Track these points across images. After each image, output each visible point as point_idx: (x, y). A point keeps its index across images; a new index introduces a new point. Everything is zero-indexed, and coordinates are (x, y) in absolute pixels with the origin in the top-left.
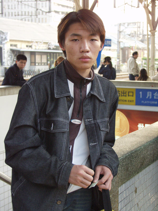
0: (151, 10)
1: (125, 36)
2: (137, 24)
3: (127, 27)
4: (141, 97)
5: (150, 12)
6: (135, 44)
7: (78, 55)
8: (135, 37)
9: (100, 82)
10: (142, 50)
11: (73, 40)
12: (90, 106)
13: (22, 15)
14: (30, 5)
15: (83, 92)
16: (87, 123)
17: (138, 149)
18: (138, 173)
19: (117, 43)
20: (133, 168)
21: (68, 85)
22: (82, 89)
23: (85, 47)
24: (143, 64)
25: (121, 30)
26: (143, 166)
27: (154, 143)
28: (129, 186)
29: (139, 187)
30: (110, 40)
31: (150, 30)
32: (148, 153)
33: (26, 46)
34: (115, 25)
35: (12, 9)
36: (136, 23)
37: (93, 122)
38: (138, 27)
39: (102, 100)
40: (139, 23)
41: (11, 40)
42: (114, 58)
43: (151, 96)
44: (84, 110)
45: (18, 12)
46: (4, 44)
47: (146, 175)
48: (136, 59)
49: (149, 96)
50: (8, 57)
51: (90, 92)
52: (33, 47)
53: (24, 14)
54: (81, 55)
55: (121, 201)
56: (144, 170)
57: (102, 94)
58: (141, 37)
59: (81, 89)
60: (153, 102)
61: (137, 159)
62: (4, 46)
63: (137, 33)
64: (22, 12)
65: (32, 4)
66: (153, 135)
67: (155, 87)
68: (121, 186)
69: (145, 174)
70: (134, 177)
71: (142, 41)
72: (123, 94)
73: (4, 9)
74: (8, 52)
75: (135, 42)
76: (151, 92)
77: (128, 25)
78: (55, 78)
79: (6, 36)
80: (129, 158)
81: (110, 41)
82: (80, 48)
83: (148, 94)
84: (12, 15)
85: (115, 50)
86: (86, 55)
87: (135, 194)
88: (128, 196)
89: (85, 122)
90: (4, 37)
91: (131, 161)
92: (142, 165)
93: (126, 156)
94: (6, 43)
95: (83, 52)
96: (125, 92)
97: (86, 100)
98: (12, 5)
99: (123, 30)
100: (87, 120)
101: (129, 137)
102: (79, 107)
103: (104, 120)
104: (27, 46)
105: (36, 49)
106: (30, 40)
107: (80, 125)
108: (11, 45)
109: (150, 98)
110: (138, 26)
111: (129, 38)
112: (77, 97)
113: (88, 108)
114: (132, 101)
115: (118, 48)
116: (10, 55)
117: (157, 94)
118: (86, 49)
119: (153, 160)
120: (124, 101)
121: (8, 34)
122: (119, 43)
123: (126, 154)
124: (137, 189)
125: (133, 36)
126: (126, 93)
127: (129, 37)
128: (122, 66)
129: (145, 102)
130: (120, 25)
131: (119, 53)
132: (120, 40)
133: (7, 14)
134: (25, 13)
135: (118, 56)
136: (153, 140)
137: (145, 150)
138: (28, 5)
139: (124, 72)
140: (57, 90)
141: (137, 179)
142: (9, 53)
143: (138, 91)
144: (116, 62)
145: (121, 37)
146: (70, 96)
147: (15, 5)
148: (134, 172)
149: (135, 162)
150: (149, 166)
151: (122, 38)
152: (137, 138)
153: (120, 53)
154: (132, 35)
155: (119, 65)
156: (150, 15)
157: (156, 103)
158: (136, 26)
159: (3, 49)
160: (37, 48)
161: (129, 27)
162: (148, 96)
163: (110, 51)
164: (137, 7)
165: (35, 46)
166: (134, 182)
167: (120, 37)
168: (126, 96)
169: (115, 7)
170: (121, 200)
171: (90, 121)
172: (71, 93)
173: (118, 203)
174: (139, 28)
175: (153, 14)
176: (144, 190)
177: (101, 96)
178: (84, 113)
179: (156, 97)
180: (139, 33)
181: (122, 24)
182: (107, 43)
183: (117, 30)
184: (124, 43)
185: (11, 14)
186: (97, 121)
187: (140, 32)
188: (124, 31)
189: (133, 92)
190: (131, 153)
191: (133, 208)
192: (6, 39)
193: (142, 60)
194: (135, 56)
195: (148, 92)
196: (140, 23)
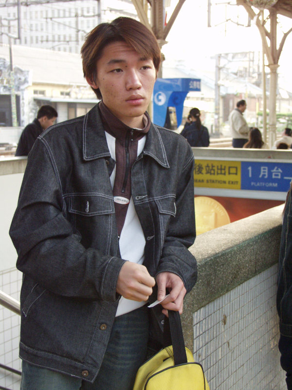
0: (269, 30)
1: (228, 75)
2: (248, 55)
3: (231, 60)
4: (250, 175)
5: (267, 34)
6: (245, 89)
7: (123, 94)
8: (246, 76)
9: (162, 137)
10: (257, 100)
11: (112, 71)
12: (142, 175)
13: (54, 41)
14: (67, 24)
15: (131, 152)
16: (137, 203)
17: (228, 251)
18: (228, 291)
19: (214, 87)
20: (218, 283)
21: (106, 141)
22: (129, 147)
23: (133, 81)
24: (259, 123)
25: (221, 65)
26: (236, 280)
27: (256, 242)
28: (212, 312)
29: (231, 316)
30: (199, 80)
31: (268, 64)
32: (246, 258)
33: (60, 94)
34: (212, 58)
35: (37, 30)
36: (247, 53)
37: (147, 200)
38: (250, 61)
39: (164, 165)
40: (251, 54)
41: (35, 84)
42: (210, 113)
43: (266, 174)
44: (132, 182)
45: (47, 37)
46: (23, 90)
47: (243, 295)
48: (243, 113)
49: (264, 173)
50: (30, 113)
51: (142, 152)
52: (73, 95)
53: (56, 38)
54: (127, 95)
55: (199, 336)
56: (239, 287)
57: (165, 156)
58: (255, 77)
59: (127, 147)
60: (270, 184)
61: (225, 268)
62: (23, 94)
63: (248, 70)
64: (54, 36)
65: (70, 22)
66: (255, 230)
67: (274, 158)
68: (199, 311)
69: (241, 294)
70: (221, 298)
71: (257, 84)
72: (219, 172)
73: (22, 31)
74: (29, 104)
75: (246, 86)
76: (266, 168)
77: (233, 58)
78: (85, 129)
79: (27, 76)
80: (211, 265)
81: (198, 83)
82: (126, 84)
83: (262, 170)
84: (37, 42)
85: (212, 100)
86: (136, 93)
87: (223, 326)
88: (211, 328)
89: (134, 200)
90: (23, 79)
91: (215, 270)
92: (234, 277)
93: (206, 261)
94: (27, 88)
95: (131, 89)
96: (223, 167)
97: (137, 165)
98: (37, 25)
99: (225, 65)
100: (138, 198)
101: (215, 233)
102: (124, 175)
103: (167, 196)
104: (62, 94)
105: (77, 98)
106: (67, 83)
107: (127, 205)
108: (35, 92)
109: (266, 177)
110: (249, 58)
111: (235, 78)
112: (121, 160)
113: (140, 177)
114: (235, 182)
115: (216, 95)
116: (34, 109)
117: (277, 171)
118: (135, 84)
119: (256, 271)
120: (221, 183)
121: (30, 73)
122: (218, 87)
123: (205, 259)
124: (226, 317)
125: (241, 76)
126: (224, 169)
127: (235, 76)
128: (224, 126)
129: (256, 184)
130: (220, 56)
131: (217, 104)
132: (220, 82)
133: (29, 39)
134: (59, 38)
135: (216, 109)
136: (255, 237)
137: (241, 253)
138: (65, 25)
139: (226, 137)
140: (87, 149)
141: (226, 302)
142: (31, 106)
143: (245, 165)
144: (213, 119)
145: (222, 76)
146: (108, 158)
147: (42, 25)
148: (220, 289)
149: (222, 273)
150: (248, 281)
151: (223, 80)
152: (229, 235)
153: (219, 104)
154: (241, 74)
155: (218, 125)
156: (267, 38)
157: (276, 185)
158: (247, 59)
159: (21, 98)
160: (79, 96)
161: (234, 60)
162: (262, 173)
163: (203, 101)
164: (247, 25)
165: (76, 93)
166: (221, 307)
167: (219, 78)
168: (225, 174)
169: (209, 26)
170: (198, 334)
171: (142, 199)
172: (110, 152)
173: (193, 340)
174: (251, 63)
175: (273, 37)
176: (240, 321)
177: (163, 159)
178: (133, 186)
179: (276, 175)
180: (251, 71)
181: (223, 55)
182: (193, 86)
183: (215, 65)
184: (227, 88)
185: (34, 39)
186: (154, 199)
187: (254, 69)
188: (226, 67)
189: (236, 168)
190: (215, 258)
191: (220, 349)
192: (26, 81)
193: (257, 116)
194: (240, 109)
195: (262, 168)
196: (253, 53)
